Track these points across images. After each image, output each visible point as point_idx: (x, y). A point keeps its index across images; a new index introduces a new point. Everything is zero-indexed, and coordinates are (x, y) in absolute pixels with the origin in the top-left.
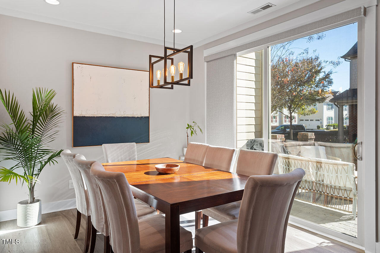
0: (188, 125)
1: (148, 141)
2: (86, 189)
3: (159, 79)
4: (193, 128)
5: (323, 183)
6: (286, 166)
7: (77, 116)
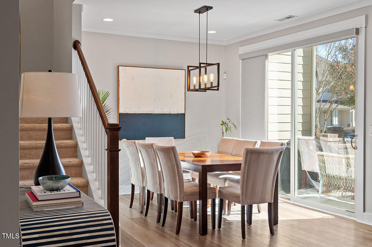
0: (223, 122)
1: (184, 137)
2: (142, 165)
3: (195, 84)
4: (227, 125)
5: (351, 178)
6: (322, 164)
7: (122, 113)
